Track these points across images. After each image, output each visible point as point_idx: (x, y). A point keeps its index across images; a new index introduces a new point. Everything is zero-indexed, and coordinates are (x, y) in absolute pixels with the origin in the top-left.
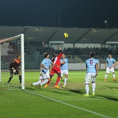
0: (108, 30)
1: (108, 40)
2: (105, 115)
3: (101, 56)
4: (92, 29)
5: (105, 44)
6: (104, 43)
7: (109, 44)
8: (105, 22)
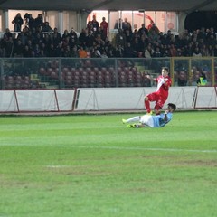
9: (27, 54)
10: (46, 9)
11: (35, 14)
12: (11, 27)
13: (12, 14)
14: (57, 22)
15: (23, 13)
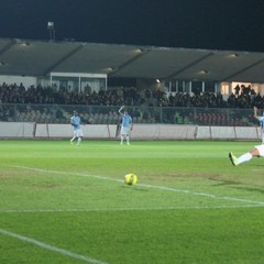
0: (56, 45)
1: (53, 68)
2: (68, 249)
3: (36, 105)
4: (18, 40)
5: (48, 78)
6: (45, 75)
7: (55, 78)
8: (49, 24)
9: (241, 107)
10: (252, 82)
11: (247, 85)
12: (234, 91)
13: (234, 85)
14: (259, 89)
15: (240, 84)
